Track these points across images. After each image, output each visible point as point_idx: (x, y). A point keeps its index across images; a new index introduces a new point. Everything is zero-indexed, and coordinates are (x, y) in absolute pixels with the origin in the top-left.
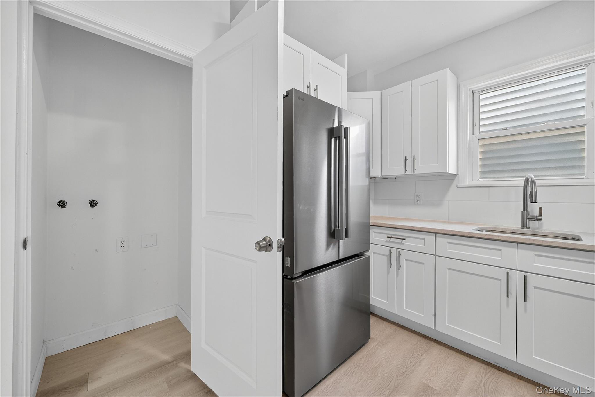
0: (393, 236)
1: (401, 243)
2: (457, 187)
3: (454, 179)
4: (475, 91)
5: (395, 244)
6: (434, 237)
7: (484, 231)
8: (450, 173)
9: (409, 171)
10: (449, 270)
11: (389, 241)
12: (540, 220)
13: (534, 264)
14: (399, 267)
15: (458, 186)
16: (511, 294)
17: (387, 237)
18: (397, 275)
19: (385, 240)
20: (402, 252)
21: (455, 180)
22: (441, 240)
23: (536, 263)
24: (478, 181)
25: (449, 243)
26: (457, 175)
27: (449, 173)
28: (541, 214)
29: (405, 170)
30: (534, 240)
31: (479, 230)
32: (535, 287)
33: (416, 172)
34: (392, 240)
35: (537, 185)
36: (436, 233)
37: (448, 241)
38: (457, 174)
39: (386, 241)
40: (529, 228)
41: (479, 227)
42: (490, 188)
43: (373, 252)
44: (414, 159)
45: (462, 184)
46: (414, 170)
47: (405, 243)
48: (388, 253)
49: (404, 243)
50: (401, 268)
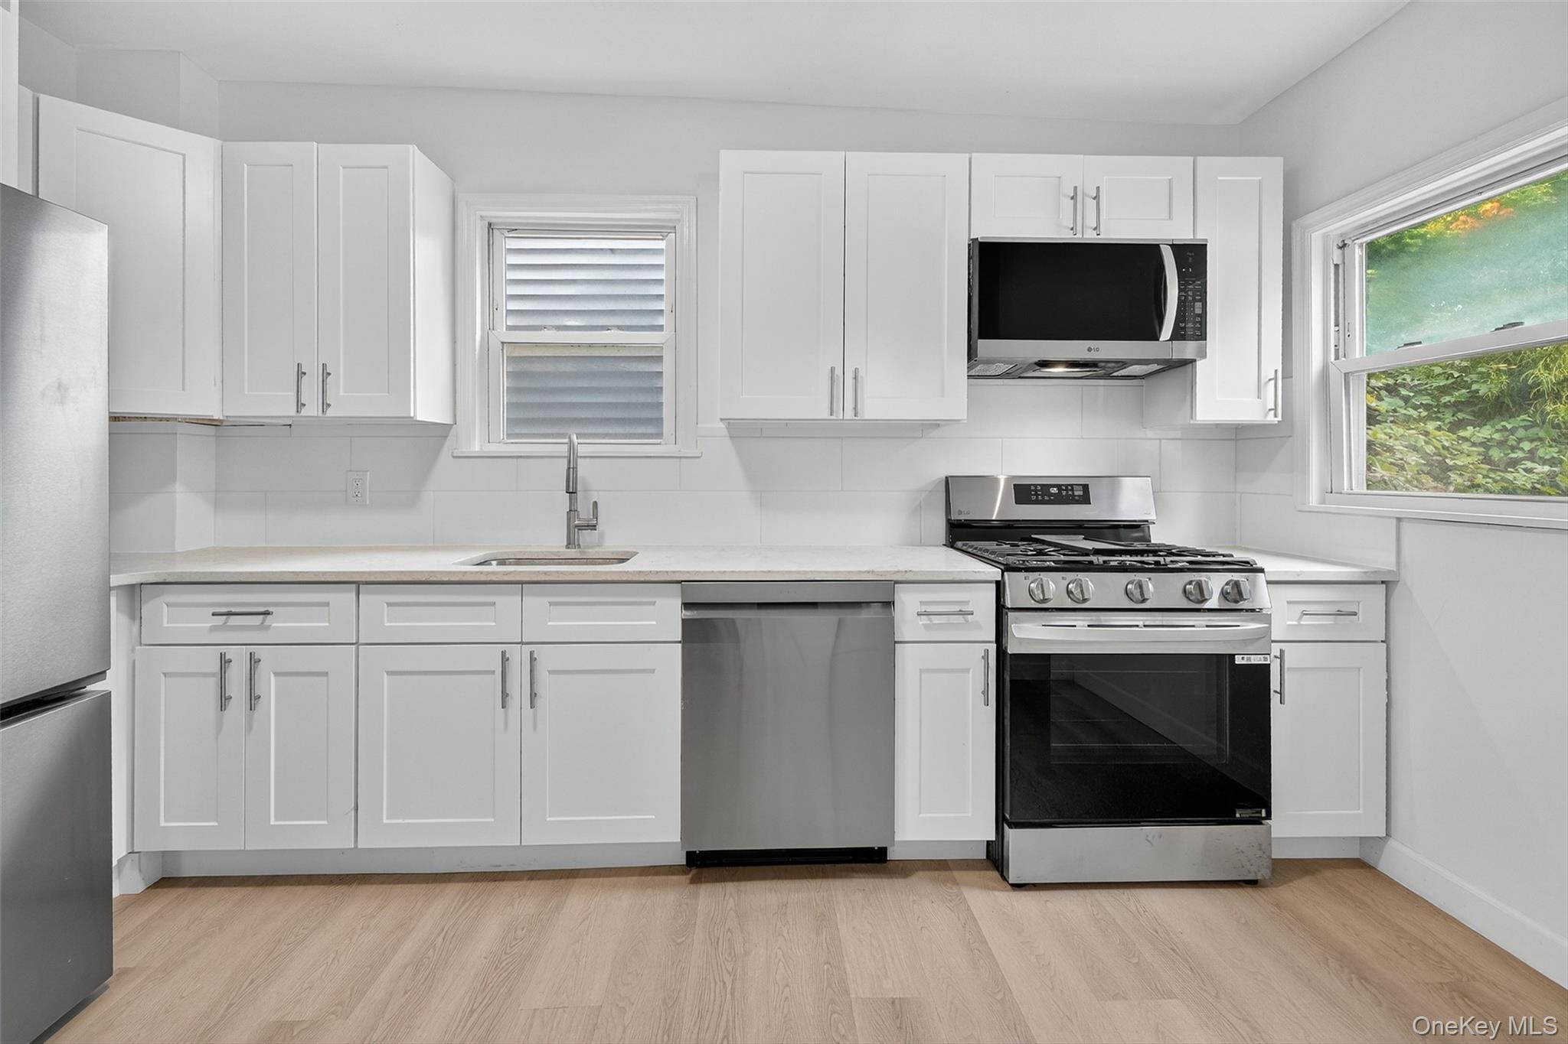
0: (234, 610)
1: (263, 627)
2: (454, 457)
3: (447, 436)
4: (497, 224)
5: (244, 630)
6: (353, 595)
7: (494, 563)
8: (419, 421)
9: (312, 409)
10: (391, 677)
11: (224, 628)
12: (593, 527)
13: (549, 624)
14: (253, 699)
15: (455, 455)
16: (511, 697)
17: (213, 615)
18: (249, 727)
19: (210, 625)
20: (261, 652)
21: (449, 438)
22: (371, 600)
23: (553, 621)
24: (500, 442)
25: (389, 604)
26: (452, 425)
27: (418, 419)
28: (596, 516)
29: (300, 405)
30: (545, 573)
31: (479, 562)
32: (550, 672)
33: (330, 413)
34: (235, 621)
35: (579, 455)
36: (358, 584)
37: (389, 601)
38: (452, 423)
39: (213, 629)
40: (579, 547)
41: (484, 553)
42: (520, 460)
43: (165, 674)
44: (326, 374)
45: (463, 450)
46: (325, 406)
47: (273, 625)
48: (216, 668)
49: (270, 626)
50: (261, 705)
